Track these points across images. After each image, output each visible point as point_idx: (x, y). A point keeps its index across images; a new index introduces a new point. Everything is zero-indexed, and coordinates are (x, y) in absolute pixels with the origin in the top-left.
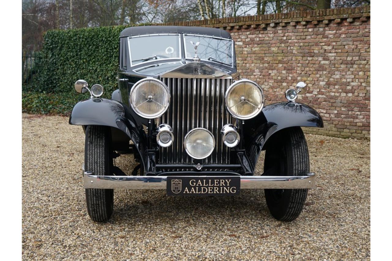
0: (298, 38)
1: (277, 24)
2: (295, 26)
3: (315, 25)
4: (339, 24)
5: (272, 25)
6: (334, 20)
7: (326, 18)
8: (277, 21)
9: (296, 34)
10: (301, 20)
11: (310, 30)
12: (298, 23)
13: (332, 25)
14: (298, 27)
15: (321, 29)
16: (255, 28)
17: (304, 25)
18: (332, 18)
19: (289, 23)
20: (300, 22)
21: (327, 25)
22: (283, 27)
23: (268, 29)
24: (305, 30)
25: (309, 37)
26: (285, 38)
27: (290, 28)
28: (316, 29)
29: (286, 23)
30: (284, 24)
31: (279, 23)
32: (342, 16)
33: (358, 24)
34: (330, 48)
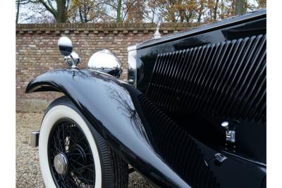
0: (90, 43)
2: (88, 34)
3: (106, 34)
4: (126, 34)
5: (67, 32)
6: (122, 31)
7: (116, 29)
8: (72, 29)
9: (88, 41)
10: (94, 29)
11: (101, 38)
13: (119, 35)
14: (90, 35)
15: (110, 38)
16: (48, 34)
17: (96, 34)
18: (121, 29)
19: (83, 31)
20: (93, 31)
21: (116, 35)
22: (76, 34)
24: (97, 38)
25: (100, 43)
26: (78, 43)
27: (83, 35)
28: (106, 38)
29: (80, 31)
31: (73, 31)
32: (129, 29)
33: (141, 35)
34: (119, 51)
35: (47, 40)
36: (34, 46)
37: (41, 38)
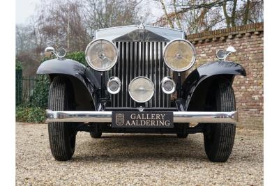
0: (252, 46)
1: (234, 36)
2: (249, 36)
5: (230, 37)
8: (234, 33)
9: (251, 43)
10: (254, 30)
12: (252, 33)
14: (252, 37)
16: (216, 41)
17: (257, 35)
19: (244, 34)
22: (240, 38)
23: (227, 40)
24: (258, 39)
26: (241, 47)
27: (245, 38)
30: (240, 35)
35: (215, 48)
36: (204, 55)
37: (210, 46)
